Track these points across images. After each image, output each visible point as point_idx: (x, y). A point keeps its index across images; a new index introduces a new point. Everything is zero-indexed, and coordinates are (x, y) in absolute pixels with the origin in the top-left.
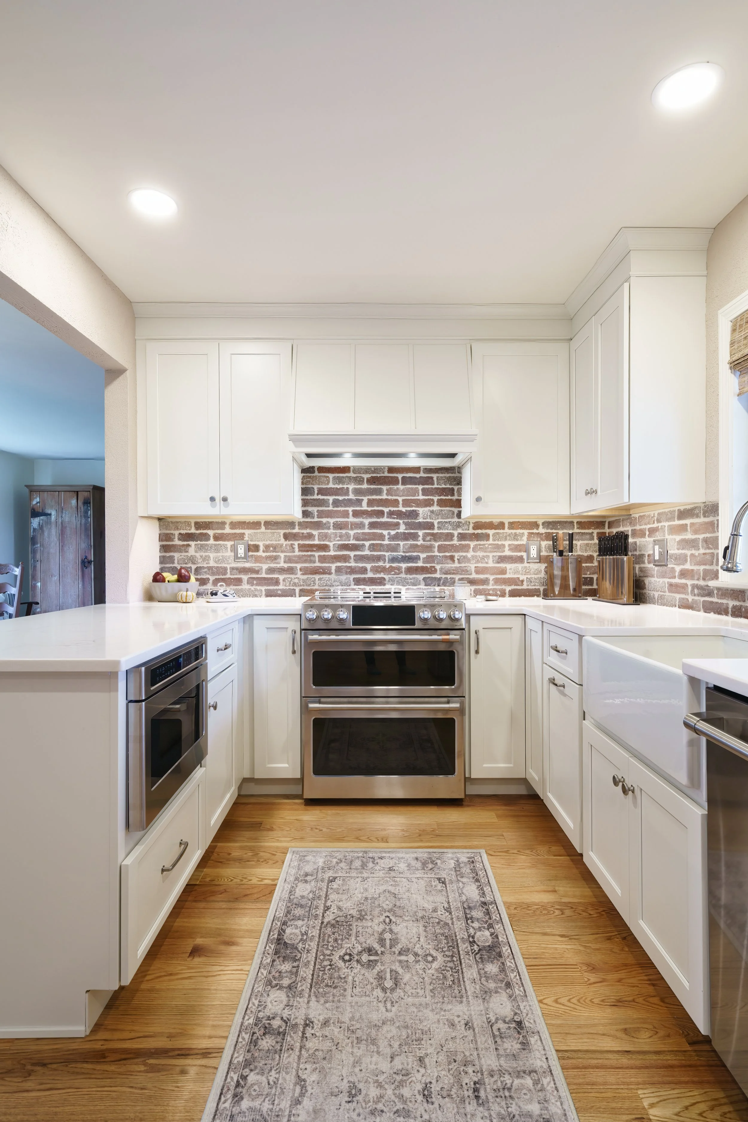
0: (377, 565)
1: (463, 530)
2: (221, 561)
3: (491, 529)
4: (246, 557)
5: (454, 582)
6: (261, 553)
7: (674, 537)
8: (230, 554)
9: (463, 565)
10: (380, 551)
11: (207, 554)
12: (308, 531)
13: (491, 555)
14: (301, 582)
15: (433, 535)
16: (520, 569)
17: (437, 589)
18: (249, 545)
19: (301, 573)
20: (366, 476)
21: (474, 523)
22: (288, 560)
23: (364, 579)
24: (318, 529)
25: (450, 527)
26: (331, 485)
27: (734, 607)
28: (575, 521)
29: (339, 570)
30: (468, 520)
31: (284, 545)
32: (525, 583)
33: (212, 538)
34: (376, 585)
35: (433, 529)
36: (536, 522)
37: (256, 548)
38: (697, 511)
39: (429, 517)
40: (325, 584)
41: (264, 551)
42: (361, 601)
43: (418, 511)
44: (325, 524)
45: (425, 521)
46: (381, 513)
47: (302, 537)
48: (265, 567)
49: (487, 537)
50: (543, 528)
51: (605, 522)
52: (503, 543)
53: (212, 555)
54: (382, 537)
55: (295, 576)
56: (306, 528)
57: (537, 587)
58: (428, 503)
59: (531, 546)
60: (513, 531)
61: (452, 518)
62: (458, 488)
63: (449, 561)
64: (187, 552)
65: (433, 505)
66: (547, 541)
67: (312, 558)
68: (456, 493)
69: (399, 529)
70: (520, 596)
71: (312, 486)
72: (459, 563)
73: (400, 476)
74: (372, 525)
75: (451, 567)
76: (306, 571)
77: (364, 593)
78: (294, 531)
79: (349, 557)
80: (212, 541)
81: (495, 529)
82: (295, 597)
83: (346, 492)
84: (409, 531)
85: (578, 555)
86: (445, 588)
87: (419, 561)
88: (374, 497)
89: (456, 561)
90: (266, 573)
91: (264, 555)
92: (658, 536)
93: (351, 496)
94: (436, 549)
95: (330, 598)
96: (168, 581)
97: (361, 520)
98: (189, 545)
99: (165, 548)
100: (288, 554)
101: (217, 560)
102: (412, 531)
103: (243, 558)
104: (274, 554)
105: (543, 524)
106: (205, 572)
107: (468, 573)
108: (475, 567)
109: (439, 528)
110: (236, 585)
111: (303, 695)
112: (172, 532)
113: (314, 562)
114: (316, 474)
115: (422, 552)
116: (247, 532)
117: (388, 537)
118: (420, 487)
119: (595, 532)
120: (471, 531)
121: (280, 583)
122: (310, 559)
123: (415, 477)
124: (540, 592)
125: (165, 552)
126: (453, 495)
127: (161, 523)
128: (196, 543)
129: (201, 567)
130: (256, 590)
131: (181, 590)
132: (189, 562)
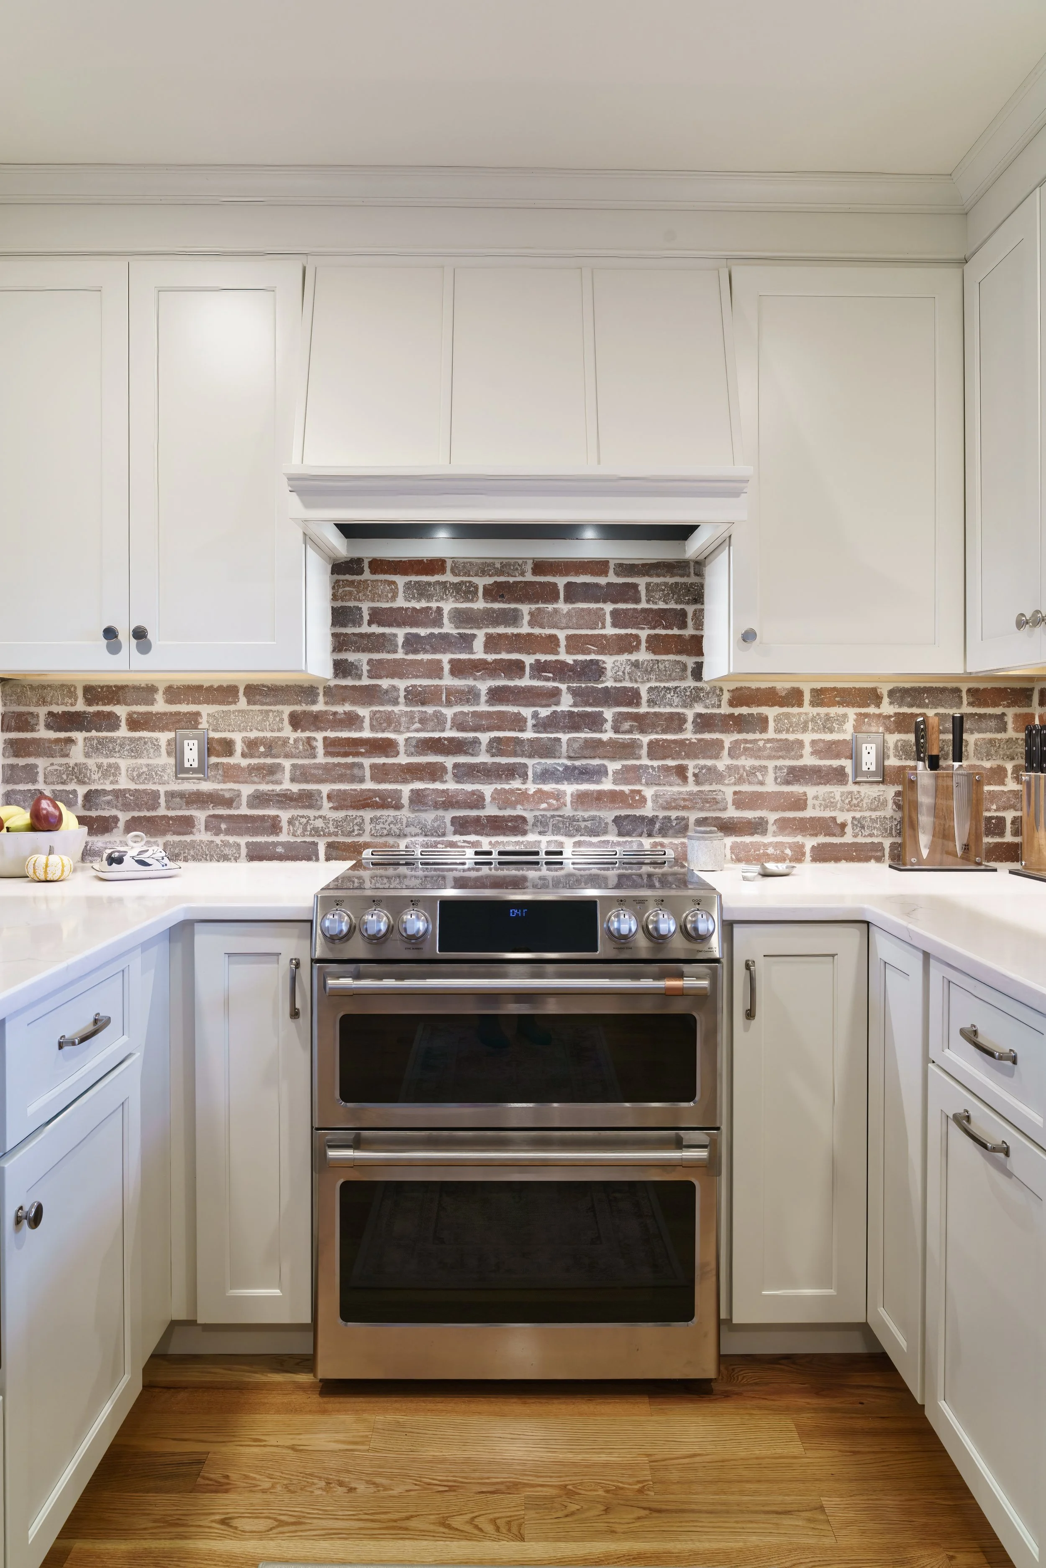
0: (507, 787)
1: (706, 707)
2: (144, 776)
3: (772, 706)
4: (202, 769)
5: (686, 828)
6: (237, 759)
8: (166, 760)
9: (706, 788)
10: (515, 754)
11: (112, 761)
12: (348, 707)
13: (771, 764)
14: (330, 825)
15: (636, 717)
16: (838, 798)
17: (647, 843)
18: (210, 741)
19: (331, 805)
20: (481, 582)
21: (733, 691)
22: (301, 775)
23: (478, 819)
24: (371, 704)
25: (676, 700)
26: (400, 602)
28: (964, 687)
29: (418, 799)
30: (718, 684)
31: (291, 741)
32: (849, 829)
33: (123, 723)
34: (504, 834)
35: (638, 704)
36: (874, 690)
37: (227, 747)
39: (627, 677)
40: (385, 832)
41: (244, 755)
42: (469, 869)
43: (604, 662)
44: (387, 692)
45: (618, 685)
46: (517, 668)
47: (335, 721)
48: (246, 790)
49: (762, 723)
50: (891, 703)
51: (1032, 690)
52: (800, 736)
53: (124, 764)
54: (518, 723)
55: (317, 813)
56: (343, 701)
57: (876, 840)
58: (626, 645)
59: (864, 746)
60: (823, 710)
61: (683, 678)
62: (695, 611)
63: (674, 778)
64: (67, 755)
65: (637, 648)
66: (899, 732)
67: (356, 771)
68: (690, 623)
69: (557, 704)
70: (837, 860)
71: (357, 604)
72: (698, 782)
73: (561, 582)
74: (497, 696)
75: (680, 793)
76: (340, 801)
77: (477, 853)
78: (315, 708)
79: (443, 768)
80: (123, 732)
81: (781, 706)
82: (317, 860)
83: (437, 618)
84: (581, 709)
85: (971, 767)
86: (666, 841)
87: (604, 779)
88: (501, 630)
89: (691, 779)
90: (250, 806)
91: (245, 762)
93: (448, 628)
94: (644, 751)
95: (399, 864)
96: (8, 829)
97: (470, 682)
98: (70, 741)
99: (15, 748)
100: (300, 762)
101: (135, 774)
102: (589, 709)
103: (194, 771)
104: (269, 761)
105: (891, 693)
106: (109, 803)
107: (719, 806)
108: (735, 793)
109: (651, 702)
110: (179, 834)
111: (316, 1125)
112: (32, 709)
113: (362, 780)
114: (367, 575)
115: (613, 758)
116: (206, 710)
117: (534, 722)
118: (608, 607)
119: (1010, 713)
120: (725, 709)
121: (281, 829)
122: (351, 774)
123: (597, 585)
124: (883, 849)
125: (16, 755)
126: (683, 625)
127: (7, 688)
128: (88, 735)
129: (97, 790)
130: (225, 845)
131: (36, 851)
132: (72, 779)
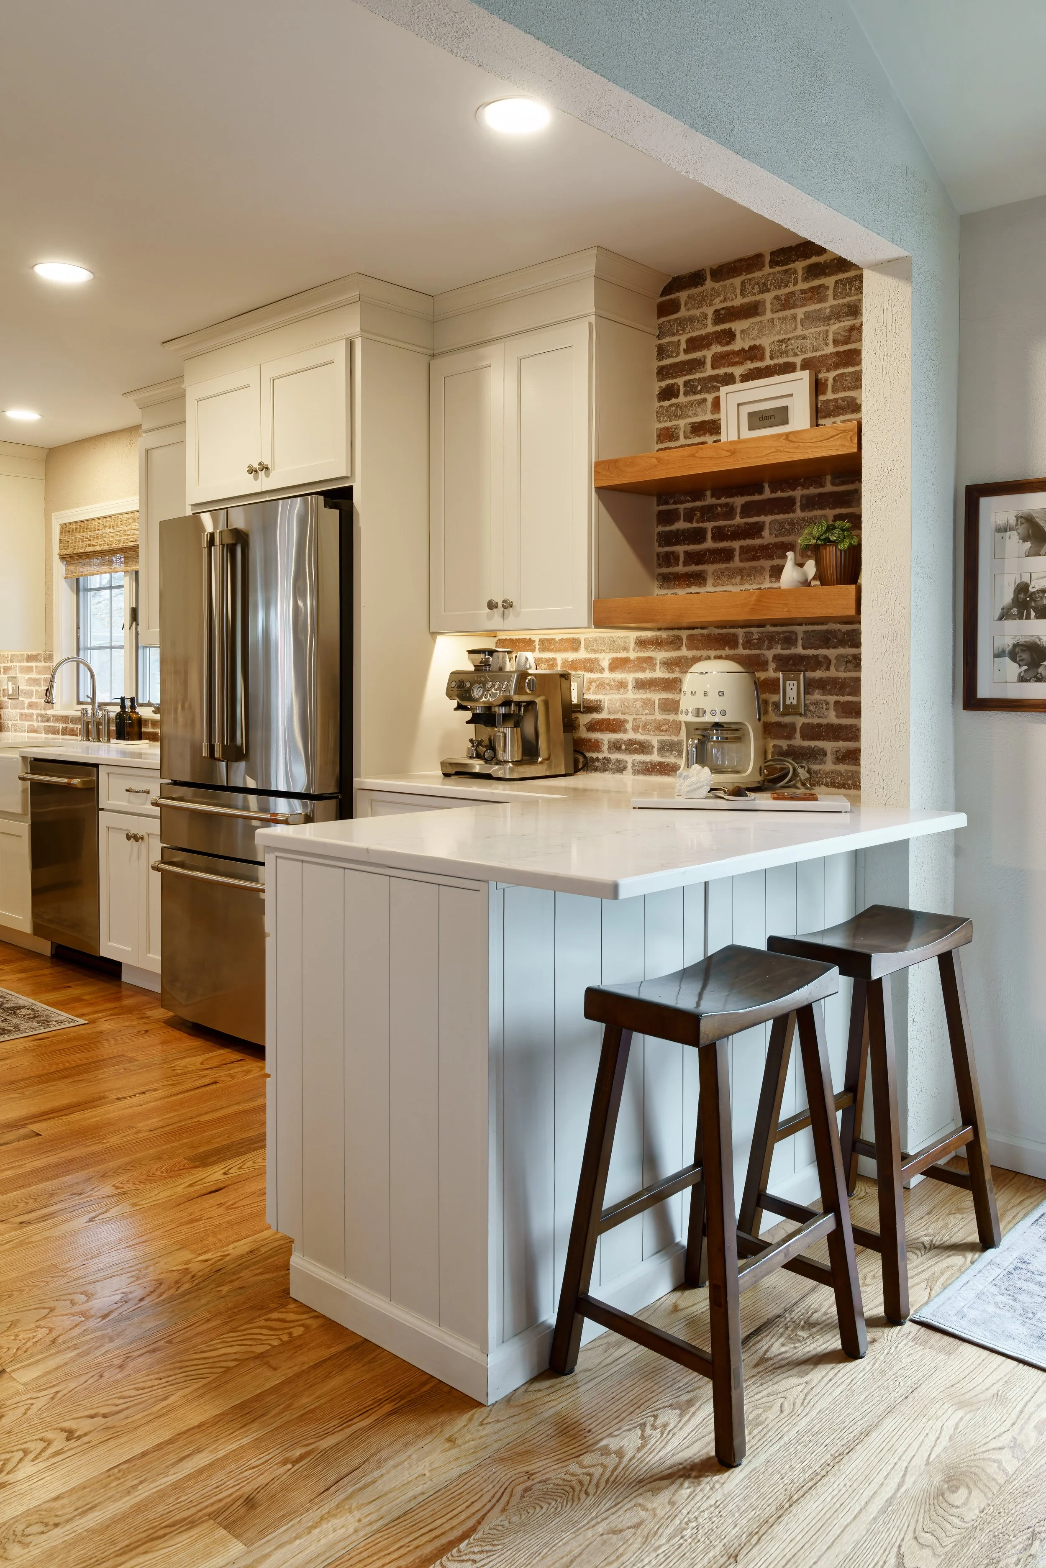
7: (24, 675)
27: (63, 728)
38: (39, 657)
92: (11, 674)
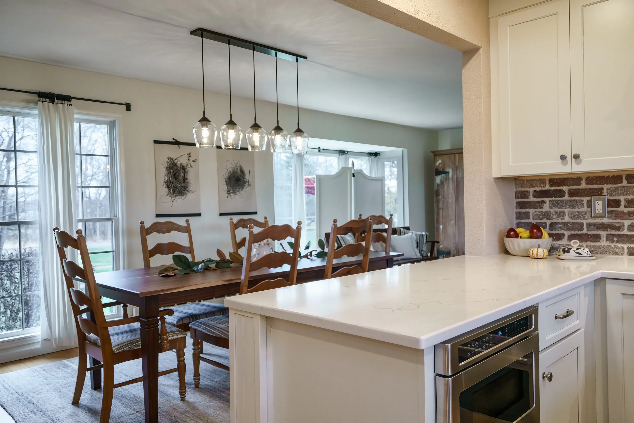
2: (576, 217)
4: (604, 213)
6: (622, 208)
8: (586, 210)
11: (562, 210)
18: (608, 201)
33: (566, 194)
37: (617, 203)
48: (627, 223)
53: (567, 211)
64: (542, 208)
80: (566, 197)
90: (629, 230)
91: (626, 210)
96: (521, 237)
98: (543, 202)
99: (521, 205)
101: (572, 215)
103: (601, 214)
106: (560, 228)
110: (593, 242)
112: (527, 189)
116: (606, 187)
125: (521, 208)
127: (517, 181)
128: (551, 199)
129: (555, 223)
130: (616, 248)
131: (533, 246)
132: (544, 218)
